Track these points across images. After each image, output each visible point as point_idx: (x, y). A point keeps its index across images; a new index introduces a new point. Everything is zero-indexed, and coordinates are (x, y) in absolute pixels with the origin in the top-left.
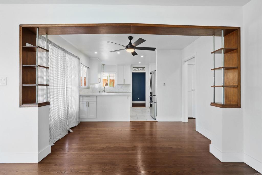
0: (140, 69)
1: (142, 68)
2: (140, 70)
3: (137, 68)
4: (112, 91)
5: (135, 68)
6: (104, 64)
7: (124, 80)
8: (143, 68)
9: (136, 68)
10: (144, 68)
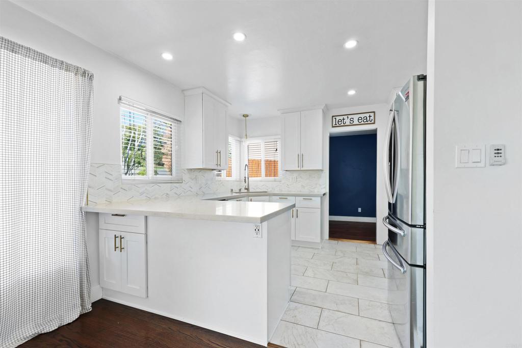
0: (356, 117)
1: (362, 116)
2: (356, 122)
3: (345, 117)
4: (270, 190)
5: (338, 118)
6: (247, 116)
7: (301, 158)
8: (367, 115)
9: (341, 118)
10: (372, 114)
